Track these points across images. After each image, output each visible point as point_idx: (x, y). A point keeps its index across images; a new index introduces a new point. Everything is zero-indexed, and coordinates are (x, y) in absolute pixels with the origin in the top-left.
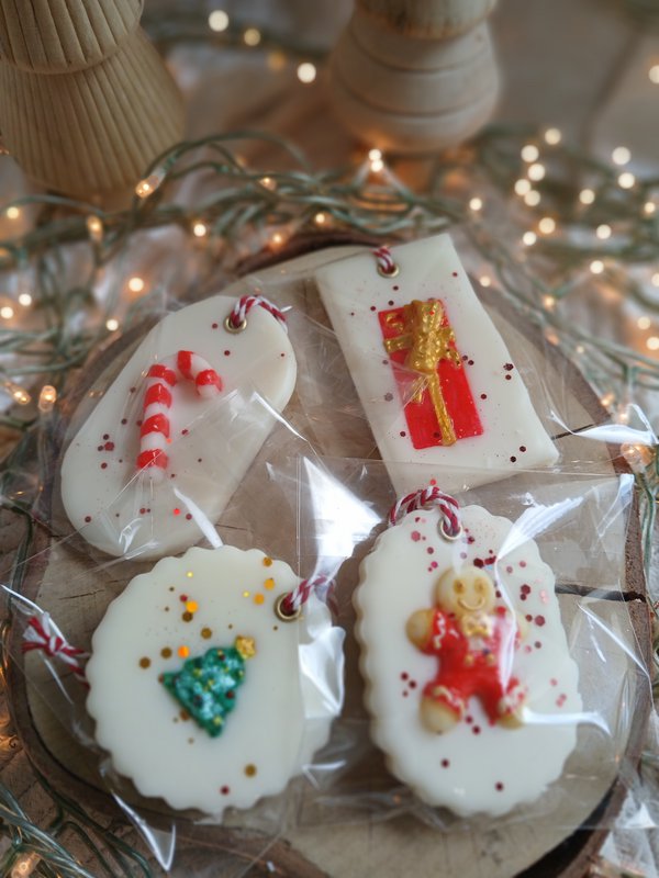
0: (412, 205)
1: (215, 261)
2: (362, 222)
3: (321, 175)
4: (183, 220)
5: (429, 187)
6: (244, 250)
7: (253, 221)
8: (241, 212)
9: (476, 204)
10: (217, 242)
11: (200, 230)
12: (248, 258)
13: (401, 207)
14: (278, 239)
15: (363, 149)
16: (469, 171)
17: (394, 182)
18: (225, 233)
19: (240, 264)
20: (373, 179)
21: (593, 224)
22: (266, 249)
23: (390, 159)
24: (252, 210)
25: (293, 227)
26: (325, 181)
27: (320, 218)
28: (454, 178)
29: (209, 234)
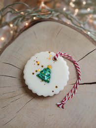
0: (52, 12)
1: (16, 31)
2: (43, 17)
3: (33, 9)
4: (8, 24)
5: (54, 7)
6: (21, 27)
7: (21, 21)
8: (19, 20)
9: (65, 9)
10: (16, 27)
11: (11, 25)
12: (22, 29)
13: (50, 12)
14: (27, 24)
15: (39, 2)
16: (60, 3)
17: (47, 8)
18: (17, 25)
19: (21, 31)
20: (43, 8)
21: (86, 8)
22: (25, 26)
23: (45, 3)
24: (21, 19)
25: (30, 21)
26: (34, 10)
27: (34, 18)
28: (58, 5)
29: (13, 26)
